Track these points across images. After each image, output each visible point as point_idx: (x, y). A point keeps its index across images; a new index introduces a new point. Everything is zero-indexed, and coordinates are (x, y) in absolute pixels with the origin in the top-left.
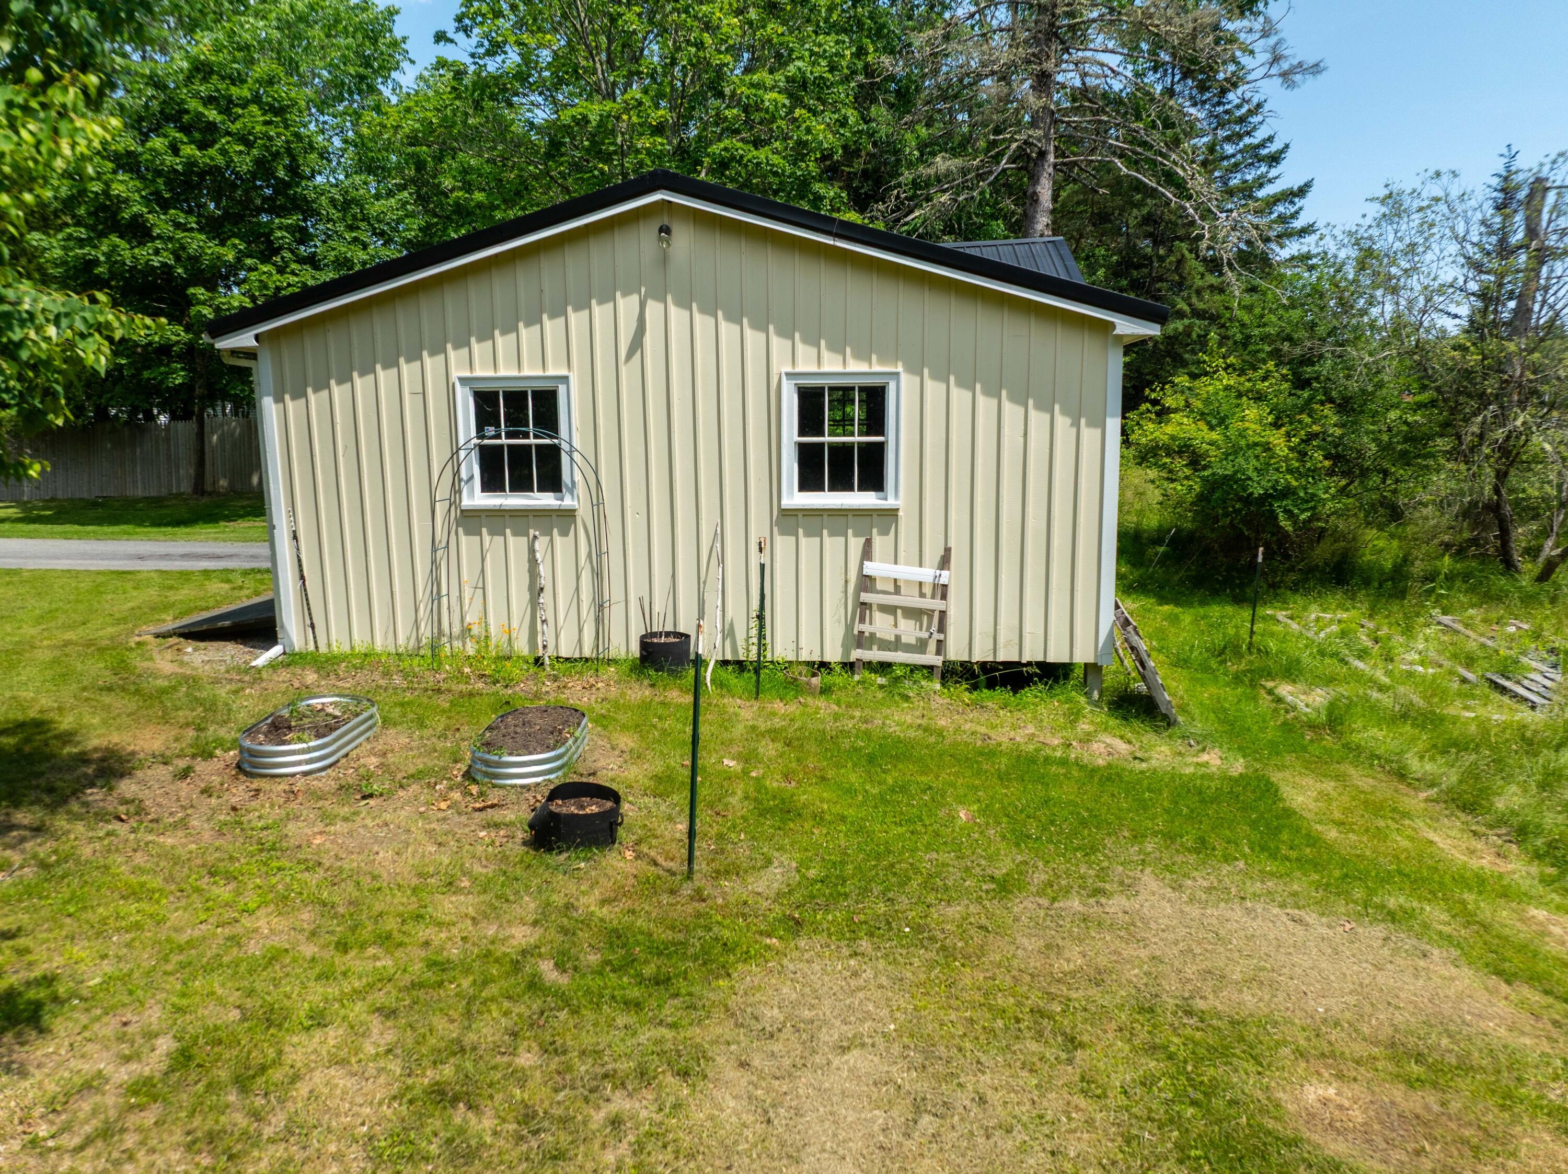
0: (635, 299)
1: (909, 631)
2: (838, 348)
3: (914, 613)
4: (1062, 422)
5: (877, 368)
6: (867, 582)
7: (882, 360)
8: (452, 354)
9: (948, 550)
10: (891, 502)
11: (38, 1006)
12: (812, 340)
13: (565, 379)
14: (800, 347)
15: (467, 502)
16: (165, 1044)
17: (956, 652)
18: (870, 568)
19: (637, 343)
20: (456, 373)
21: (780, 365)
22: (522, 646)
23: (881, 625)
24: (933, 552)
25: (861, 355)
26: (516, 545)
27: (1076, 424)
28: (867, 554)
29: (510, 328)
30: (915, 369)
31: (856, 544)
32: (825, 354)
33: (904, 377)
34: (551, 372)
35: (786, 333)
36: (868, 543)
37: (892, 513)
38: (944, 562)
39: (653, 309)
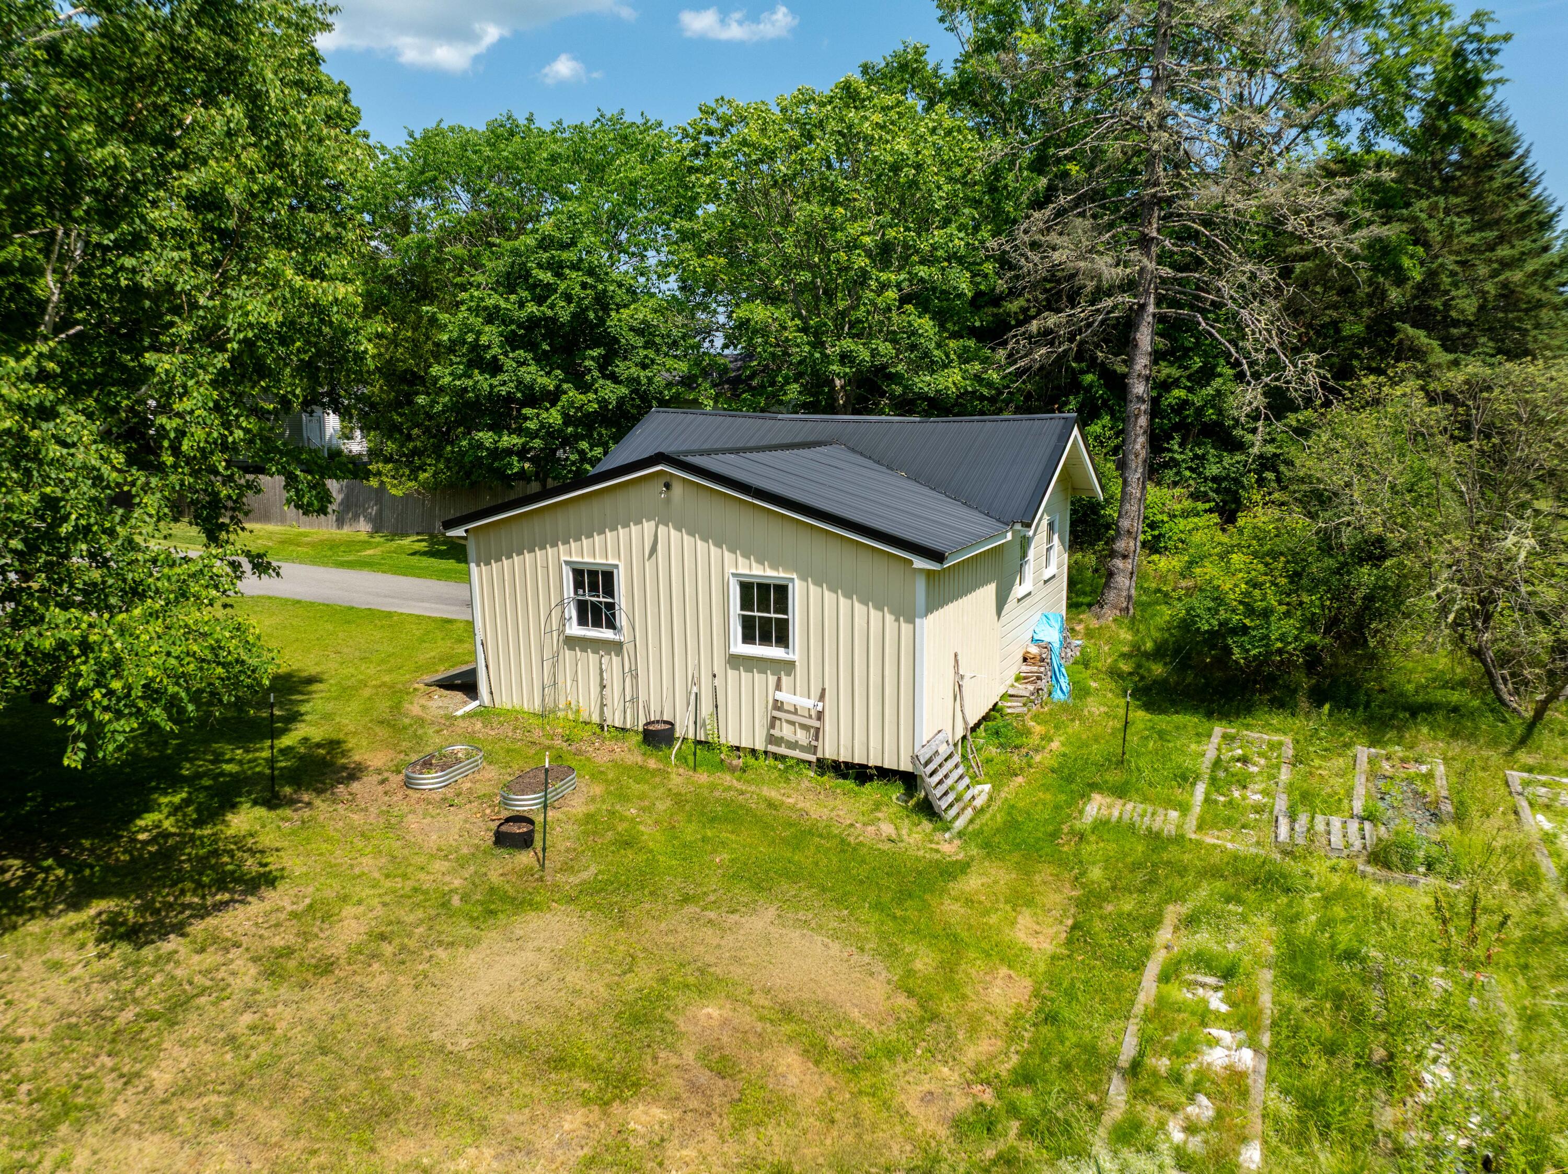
0: (653, 523)
1: (802, 737)
2: (760, 562)
3: (804, 727)
4: (889, 618)
5: (782, 575)
6: (778, 706)
7: (785, 570)
8: (561, 547)
9: (824, 690)
10: (790, 657)
11: (276, 878)
12: (746, 556)
13: (617, 566)
14: (740, 559)
15: (568, 632)
16: (308, 901)
17: (829, 752)
18: (779, 696)
19: (654, 550)
20: (564, 558)
21: (730, 569)
22: (596, 718)
23: (786, 731)
24: (815, 692)
25: (774, 567)
26: (593, 658)
27: (897, 620)
28: (778, 687)
29: (590, 536)
30: (804, 578)
31: (772, 679)
32: (754, 564)
33: (797, 582)
34: (611, 561)
35: (732, 550)
36: (779, 679)
37: (792, 663)
38: (822, 697)
39: (662, 529)
